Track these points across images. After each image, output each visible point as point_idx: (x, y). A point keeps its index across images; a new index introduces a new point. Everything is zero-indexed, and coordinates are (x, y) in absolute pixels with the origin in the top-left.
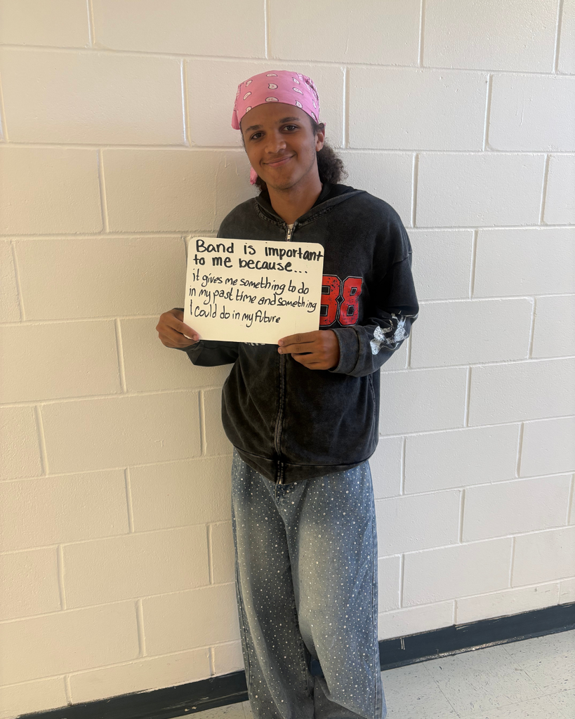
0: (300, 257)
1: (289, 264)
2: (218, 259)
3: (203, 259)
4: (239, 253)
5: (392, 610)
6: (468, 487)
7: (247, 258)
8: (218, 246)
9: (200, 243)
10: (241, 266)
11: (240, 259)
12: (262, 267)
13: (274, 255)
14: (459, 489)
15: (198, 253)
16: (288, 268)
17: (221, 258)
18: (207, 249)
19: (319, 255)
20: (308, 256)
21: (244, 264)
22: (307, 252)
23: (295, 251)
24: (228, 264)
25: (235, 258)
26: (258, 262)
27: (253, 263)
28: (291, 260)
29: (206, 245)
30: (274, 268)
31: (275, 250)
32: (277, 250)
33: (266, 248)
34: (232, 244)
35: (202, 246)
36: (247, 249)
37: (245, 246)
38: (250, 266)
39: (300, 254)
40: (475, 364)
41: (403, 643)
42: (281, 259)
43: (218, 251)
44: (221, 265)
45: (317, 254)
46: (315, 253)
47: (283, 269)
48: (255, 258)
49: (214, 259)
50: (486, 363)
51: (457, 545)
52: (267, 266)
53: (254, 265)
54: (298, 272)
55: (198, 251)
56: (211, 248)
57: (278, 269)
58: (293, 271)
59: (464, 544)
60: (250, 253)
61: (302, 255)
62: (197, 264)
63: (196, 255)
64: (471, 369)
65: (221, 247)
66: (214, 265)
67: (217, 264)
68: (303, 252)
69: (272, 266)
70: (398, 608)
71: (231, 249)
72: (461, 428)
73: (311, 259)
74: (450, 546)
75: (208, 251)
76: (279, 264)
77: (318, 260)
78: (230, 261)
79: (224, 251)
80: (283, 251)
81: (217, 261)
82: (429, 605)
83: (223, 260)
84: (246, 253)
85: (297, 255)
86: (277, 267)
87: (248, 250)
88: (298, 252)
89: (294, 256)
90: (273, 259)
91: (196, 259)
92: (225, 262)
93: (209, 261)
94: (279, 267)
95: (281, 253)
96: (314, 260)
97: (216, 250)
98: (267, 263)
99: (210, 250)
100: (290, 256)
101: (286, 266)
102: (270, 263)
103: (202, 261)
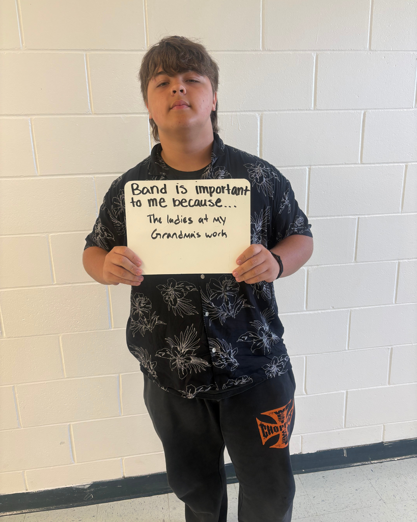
0: (229, 193)
1: (219, 200)
2: (153, 200)
3: (139, 201)
4: (171, 194)
5: (338, 429)
6: (395, 346)
7: (180, 197)
8: (152, 188)
9: (135, 187)
10: (175, 205)
11: (173, 199)
12: (195, 205)
13: (204, 192)
14: (388, 347)
15: (134, 196)
16: (218, 204)
17: (156, 199)
18: (142, 192)
19: (246, 190)
20: (236, 191)
21: (177, 203)
22: (234, 187)
23: (223, 188)
24: (163, 204)
25: (168, 198)
26: (190, 200)
27: (186, 201)
28: (221, 196)
29: (141, 188)
30: (205, 204)
31: (205, 188)
32: (207, 187)
33: (197, 187)
34: (165, 185)
35: (137, 189)
36: (179, 188)
37: (177, 186)
38: (184, 204)
39: (228, 189)
40: (403, 259)
41: (345, 452)
42: (211, 196)
43: (153, 193)
44: (157, 205)
45: (244, 189)
46: (242, 188)
47: (214, 205)
48: (187, 197)
49: (149, 201)
50: (410, 259)
51: (386, 386)
52: (199, 203)
53: (187, 204)
54: (228, 207)
55: (134, 194)
56: (145, 190)
57: (210, 205)
58: (223, 206)
59: (391, 386)
60: (182, 192)
61: (230, 191)
62: (134, 206)
63: (132, 198)
64: (399, 263)
65: (155, 189)
66: (150, 206)
67: (153, 205)
68: (231, 188)
69: (203, 204)
70: (342, 428)
71: (164, 190)
72: (391, 304)
73: (239, 194)
74: (380, 387)
75: (143, 194)
76: (210, 201)
77: (245, 194)
78: (164, 201)
79: (158, 193)
80: (212, 189)
81: (152, 202)
82: (365, 427)
83: (158, 201)
84: (178, 193)
85: (226, 191)
86: (208, 203)
87: (180, 190)
88: (226, 188)
89: (223, 192)
90: (204, 196)
91: (133, 202)
92: (160, 203)
93: (145, 203)
94: (210, 203)
95: (211, 191)
96: (242, 194)
97: (151, 192)
98: (199, 201)
99: (144, 192)
100: (220, 193)
101: (217, 202)
102: (202, 201)
103: (138, 204)
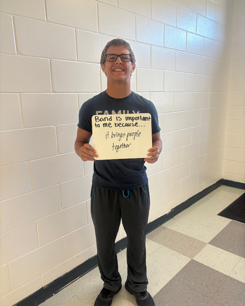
0: (141, 120)
1: (136, 123)
2: (105, 124)
4: (114, 121)
7: (118, 122)
8: (105, 118)
9: (97, 118)
10: (116, 126)
11: (115, 123)
13: (130, 120)
15: (96, 122)
16: (136, 125)
18: (100, 120)
20: (145, 119)
21: (117, 125)
22: (144, 117)
23: (138, 117)
24: (110, 126)
25: (113, 123)
26: (123, 124)
27: (121, 124)
28: (137, 121)
29: (99, 118)
30: (130, 125)
31: (130, 118)
33: (126, 117)
34: (111, 117)
35: (98, 119)
37: (117, 117)
42: (133, 121)
43: (105, 120)
44: (107, 126)
45: (148, 118)
46: (147, 117)
47: (134, 126)
48: (121, 122)
49: (103, 124)
54: (141, 126)
55: (96, 121)
56: (102, 119)
57: (132, 126)
58: (139, 126)
60: (119, 120)
61: (142, 119)
62: (96, 127)
63: (96, 123)
65: (106, 119)
66: (104, 127)
67: (105, 126)
68: (142, 118)
69: (129, 125)
71: (111, 119)
73: (146, 120)
75: (101, 121)
76: (132, 124)
77: (149, 120)
78: (111, 124)
79: (108, 120)
80: (133, 118)
81: (105, 125)
83: (108, 124)
84: (117, 120)
85: (140, 119)
89: (139, 120)
90: (130, 122)
91: (96, 125)
92: (109, 125)
93: (101, 125)
95: (132, 119)
96: (147, 120)
97: (104, 120)
98: (127, 124)
99: (101, 120)
100: (137, 120)
101: (136, 124)
102: (128, 124)
103: (98, 126)
